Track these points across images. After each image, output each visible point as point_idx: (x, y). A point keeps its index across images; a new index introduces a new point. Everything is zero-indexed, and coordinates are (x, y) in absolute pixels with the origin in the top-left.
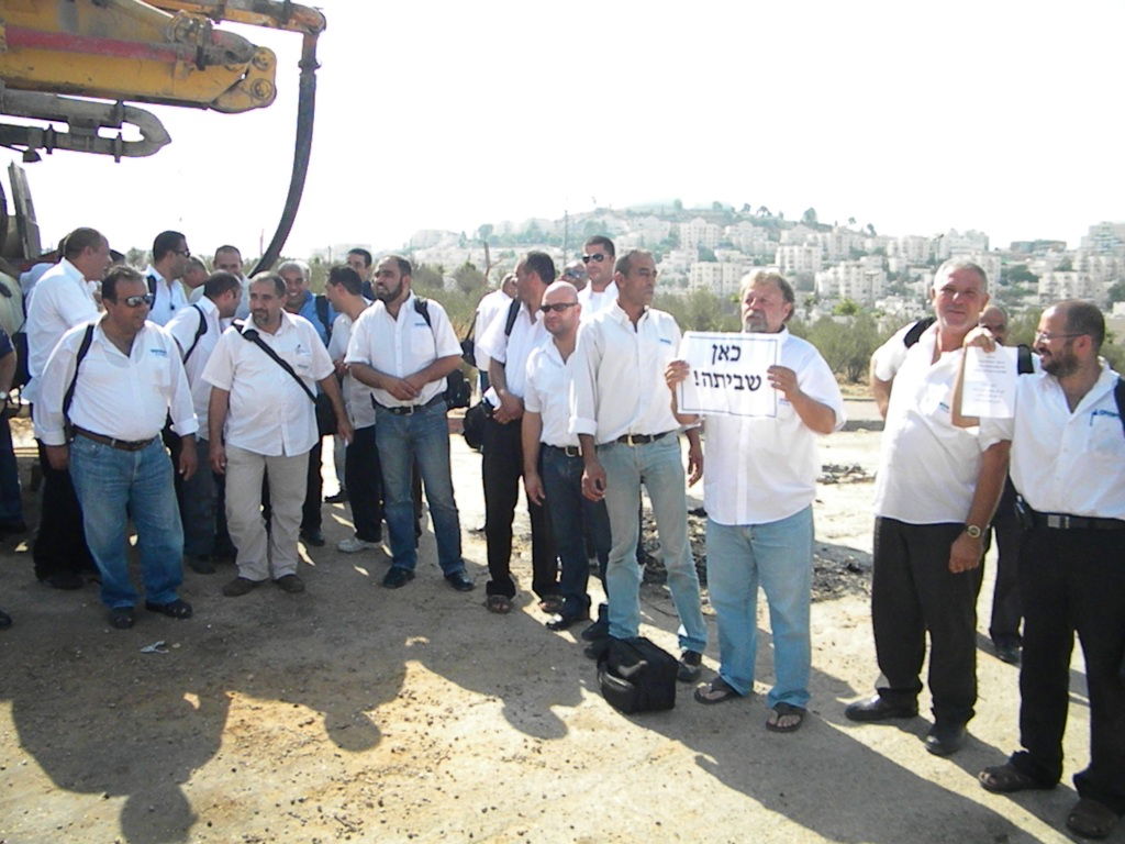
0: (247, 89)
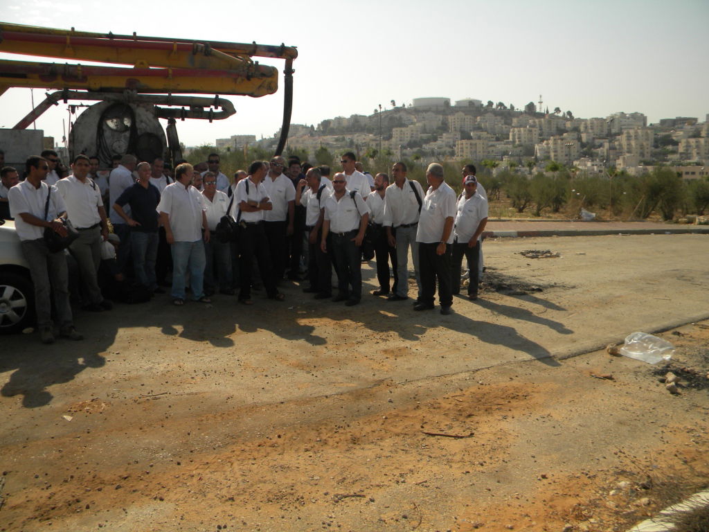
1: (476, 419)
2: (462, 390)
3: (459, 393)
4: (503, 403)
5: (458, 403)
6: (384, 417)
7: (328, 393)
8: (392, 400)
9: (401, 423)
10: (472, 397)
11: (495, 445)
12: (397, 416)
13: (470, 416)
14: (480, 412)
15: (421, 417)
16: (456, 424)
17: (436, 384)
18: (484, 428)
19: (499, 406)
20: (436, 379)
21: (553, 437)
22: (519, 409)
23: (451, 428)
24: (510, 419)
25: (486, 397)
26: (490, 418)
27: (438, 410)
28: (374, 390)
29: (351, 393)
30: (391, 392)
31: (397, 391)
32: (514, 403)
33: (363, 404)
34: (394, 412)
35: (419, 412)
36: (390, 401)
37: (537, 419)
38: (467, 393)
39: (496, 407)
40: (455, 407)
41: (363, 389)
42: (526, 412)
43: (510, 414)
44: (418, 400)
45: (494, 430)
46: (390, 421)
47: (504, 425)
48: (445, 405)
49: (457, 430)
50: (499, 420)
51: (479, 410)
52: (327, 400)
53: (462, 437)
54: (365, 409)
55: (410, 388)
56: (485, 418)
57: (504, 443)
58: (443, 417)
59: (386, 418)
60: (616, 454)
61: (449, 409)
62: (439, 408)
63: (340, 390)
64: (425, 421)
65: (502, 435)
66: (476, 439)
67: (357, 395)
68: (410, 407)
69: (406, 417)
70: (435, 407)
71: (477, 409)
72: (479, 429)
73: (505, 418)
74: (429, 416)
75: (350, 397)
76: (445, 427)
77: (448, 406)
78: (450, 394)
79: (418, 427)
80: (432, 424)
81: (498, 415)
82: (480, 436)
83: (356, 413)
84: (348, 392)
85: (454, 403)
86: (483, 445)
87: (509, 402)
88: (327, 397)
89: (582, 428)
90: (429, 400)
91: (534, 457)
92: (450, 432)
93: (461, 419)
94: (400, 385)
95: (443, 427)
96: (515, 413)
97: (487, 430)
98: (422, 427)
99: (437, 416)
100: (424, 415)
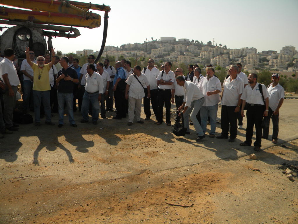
0: (95, 23)
1: (194, 194)
2: (186, 177)
3: (184, 178)
4: (207, 185)
5: (184, 184)
6: (145, 193)
7: (116, 177)
8: (150, 182)
9: (154, 197)
10: (191, 181)
11: (206, 212)
12: (152, 192)
13: (191, 192)
14: (196, 190)
15: (165, 193)
16: (184, 197)
17: (172, 173)
18: (199, 201)
19: (206, 187)
20: (172, 170)
21: (236, 207)
22: (216, 188)
23: (181, 200)
24: (212, 195)
25: (198, 181)
26: (201, 194)
27: (174, 189)
28: (140, 176)
29: (128, 177)
30: (149, 177)
31: (152, 177)
32: (213, 185)
33: (134, 185)
34: (151, 190)
35: (164, 190)
36: (149, 183)
37: (226, 195)
38: (189, 178)
39: (204, 187)
40: (183, 187)
41: (134, 175)
42: (219, 190)
43: (211, 191)
44: (164, 182)
45: (204, 202)
46: (148, 195)
47: (209, 198)
48: (177, 185)
49: (184, 202)
50: (206, 195)
51: (195, 189)
52: (116, 182)
53: (187, 207)
54: (135, 187)
55: (159, 175)
56: (198, 194)
57: (211, 211)
58: (177, 193)
59: (147, 193)
60: (271, 219)
61: (180, 188)
62: (174, 187)
63: (122, 176)
64: (167, 195)
65: (209, 205)
66: (195, 208)
67: (132, 179)
68: (159, 186)
69: (157, 192)
70: (172, 187)
71: (194, 188)
72: (196, 201)
73: (209, 194)
74: (169, 192)
75: (128, 180)
76: (178, 200)
77: (179, 186)
78: (180, 179)
79: (164, 199)
80: (171, 198)
81: (205, 192)
82: (197, 206)
83: (131, 190)
84: (127, 177)
85: (182, 184)
86: (199, 212)
87: (211, 184)
88: (115, 180)
89: (250, 201)
90: (169, 182)
91: (228, 221)
92: (181, 203)
93: (186, 194)
94: (154, 173)
95: (177, 200)
96: (214, 191)
97: (200, 202)
98: (166, 200)
99: (174, 193)
100: (167, 191)
